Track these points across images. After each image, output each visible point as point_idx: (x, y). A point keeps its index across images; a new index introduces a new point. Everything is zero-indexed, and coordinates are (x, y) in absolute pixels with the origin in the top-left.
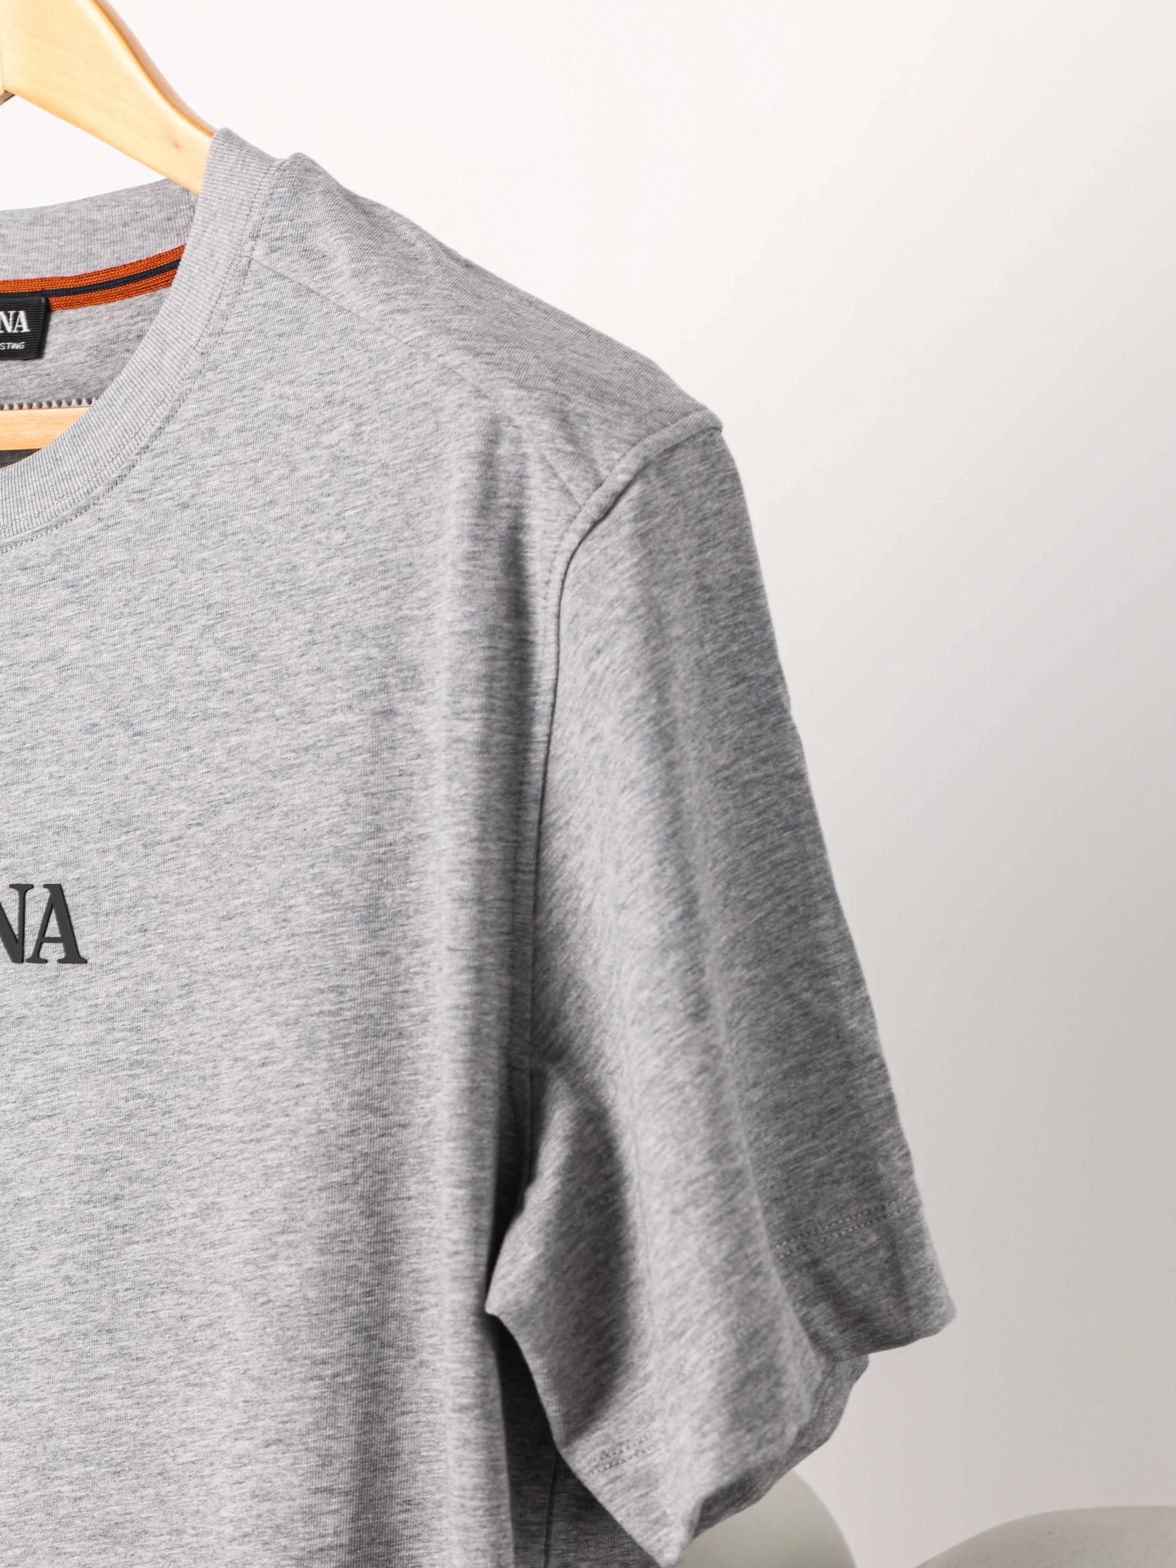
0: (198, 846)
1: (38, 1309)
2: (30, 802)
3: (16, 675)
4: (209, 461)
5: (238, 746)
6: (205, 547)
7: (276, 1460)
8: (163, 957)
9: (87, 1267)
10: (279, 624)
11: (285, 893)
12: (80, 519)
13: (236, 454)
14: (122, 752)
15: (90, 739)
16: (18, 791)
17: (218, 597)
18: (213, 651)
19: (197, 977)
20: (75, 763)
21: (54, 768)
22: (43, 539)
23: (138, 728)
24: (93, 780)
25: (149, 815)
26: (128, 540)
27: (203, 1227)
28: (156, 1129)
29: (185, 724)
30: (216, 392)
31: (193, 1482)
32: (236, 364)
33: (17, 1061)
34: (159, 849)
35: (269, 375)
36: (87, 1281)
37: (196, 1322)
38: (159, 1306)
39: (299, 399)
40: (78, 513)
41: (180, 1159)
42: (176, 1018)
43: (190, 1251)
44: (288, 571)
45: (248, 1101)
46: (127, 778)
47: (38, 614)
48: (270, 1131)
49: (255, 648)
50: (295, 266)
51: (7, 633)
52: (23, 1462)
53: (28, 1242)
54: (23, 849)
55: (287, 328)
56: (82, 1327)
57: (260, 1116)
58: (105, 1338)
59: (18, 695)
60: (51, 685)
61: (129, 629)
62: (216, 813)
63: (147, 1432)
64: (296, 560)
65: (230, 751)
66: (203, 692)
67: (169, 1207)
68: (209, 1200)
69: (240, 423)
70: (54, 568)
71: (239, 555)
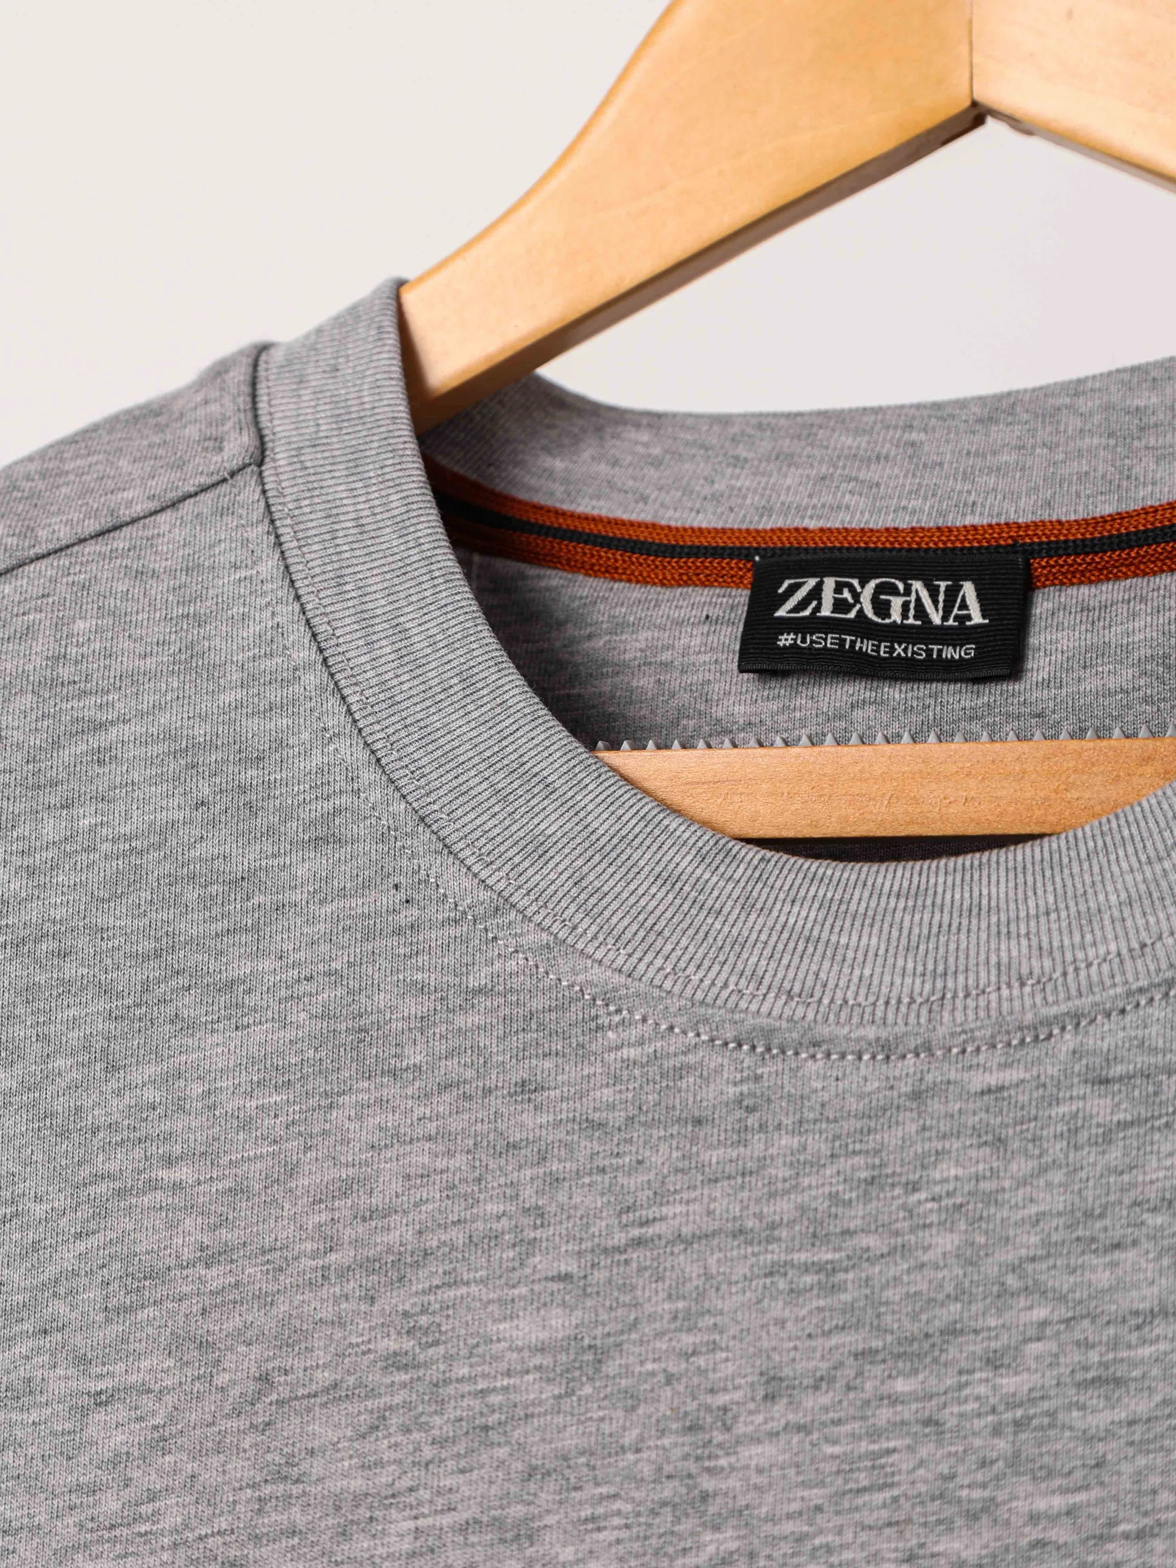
3: (1086, 1345)
22: (1157, 1012)
47: (1152, 1193)
51: (1054, 1238)
59: (1093, 1397)
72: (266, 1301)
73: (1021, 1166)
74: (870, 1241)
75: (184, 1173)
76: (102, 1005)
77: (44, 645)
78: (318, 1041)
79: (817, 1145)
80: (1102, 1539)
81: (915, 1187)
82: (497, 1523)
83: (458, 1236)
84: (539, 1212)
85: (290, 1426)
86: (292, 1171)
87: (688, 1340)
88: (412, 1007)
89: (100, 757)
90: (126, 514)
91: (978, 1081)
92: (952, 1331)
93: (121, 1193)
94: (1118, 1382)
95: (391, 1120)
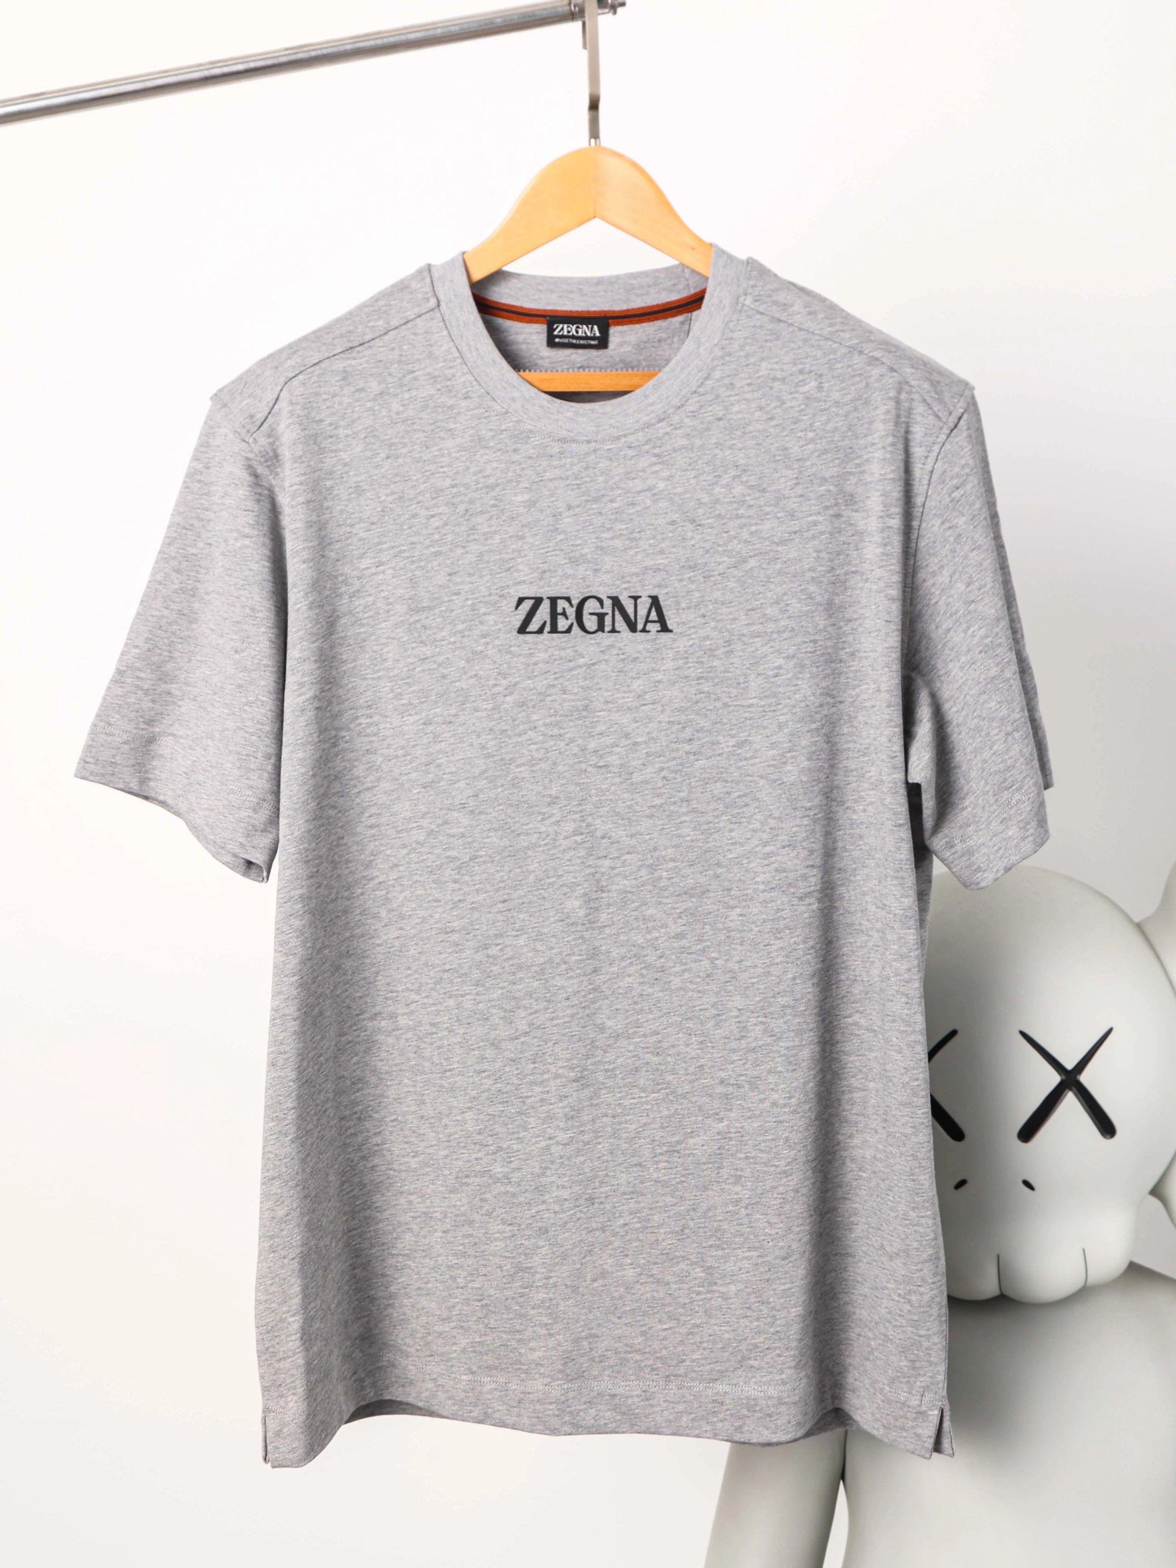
0: (734, 577)
1: (647, 792)
2: (639, 557)
3: (628, 497)
4: (732, 399)
5: (756, 531)
6: (734, 439)
7: (788, 854)
8: (715, 628)
9: (676, 772)
10: (778, 475)
11: (785, 598)
12: (660, 424)
13: (747, 396)
14: (690, 534)
15: (671, 528)
16: (632, 552)
17: (743, 462)
18: (740, 487)
19: (733, 637)
20: (663, 539)
21: (652, 542)
22: (640, 434)
23: (698, 523)
24: (674, 547)
25: (706, 563)
26: (688, 435)
27: (740, 751)
28: (710, 708)
29: (725, 521)
30: (733, 366)
31: (736, 867)
32: (742, 353)
33: (634, 678)
34: (712, 579)
35: (762, 359)
36: (675, 779)
37: (736, 794)
38: (714, 788)
39: (782, 370)
40: (660, 421)
41: (725, 721)
42: (722, 656)
43: (732, 762)
44: (783, 450)
45: (767, 693)
46: (693, 546)
47: (640, 469)
48: (780, 706)
49: (765, 486)
50: (770, 309)
51: (622, 477)
52: (640, 863)
53: (640, 762)
54: (635, 579)
55: (769, 338)
56: (673, 800)
57: (774, 700)
58: (685, 804)
59: (630, 507)
60: (648, 502)
61: (692, 476)
62: (744, 562)
63: (708, 845)
64: (787, 445)
65: (752, 533)
66: (735, 506)
67: (719, 743)
68: (743, 739)
69: (748, 381)
70: (647, 447)
71: (754, 442)
72: (465, 495)
73: (615, 464)
74: (587, 479)
75: (445, 469)
76: (423, 435)
77: (397, 352)
78: (471, 441)
79: (575, 460)
80: (632, 533)
81: (594, 468)
82: (517, 536)
83: (504, 480)
84: (520, 475)
85: (473, 519)
86: (468, 468)
87: (552, 499)
88: (491, 434)
89: (415, 379)
90: (410, 318)
91: (607, 447)
92: (603, 496)
93: (432, 474)
94: (634, 504)
95: (488, 457)
